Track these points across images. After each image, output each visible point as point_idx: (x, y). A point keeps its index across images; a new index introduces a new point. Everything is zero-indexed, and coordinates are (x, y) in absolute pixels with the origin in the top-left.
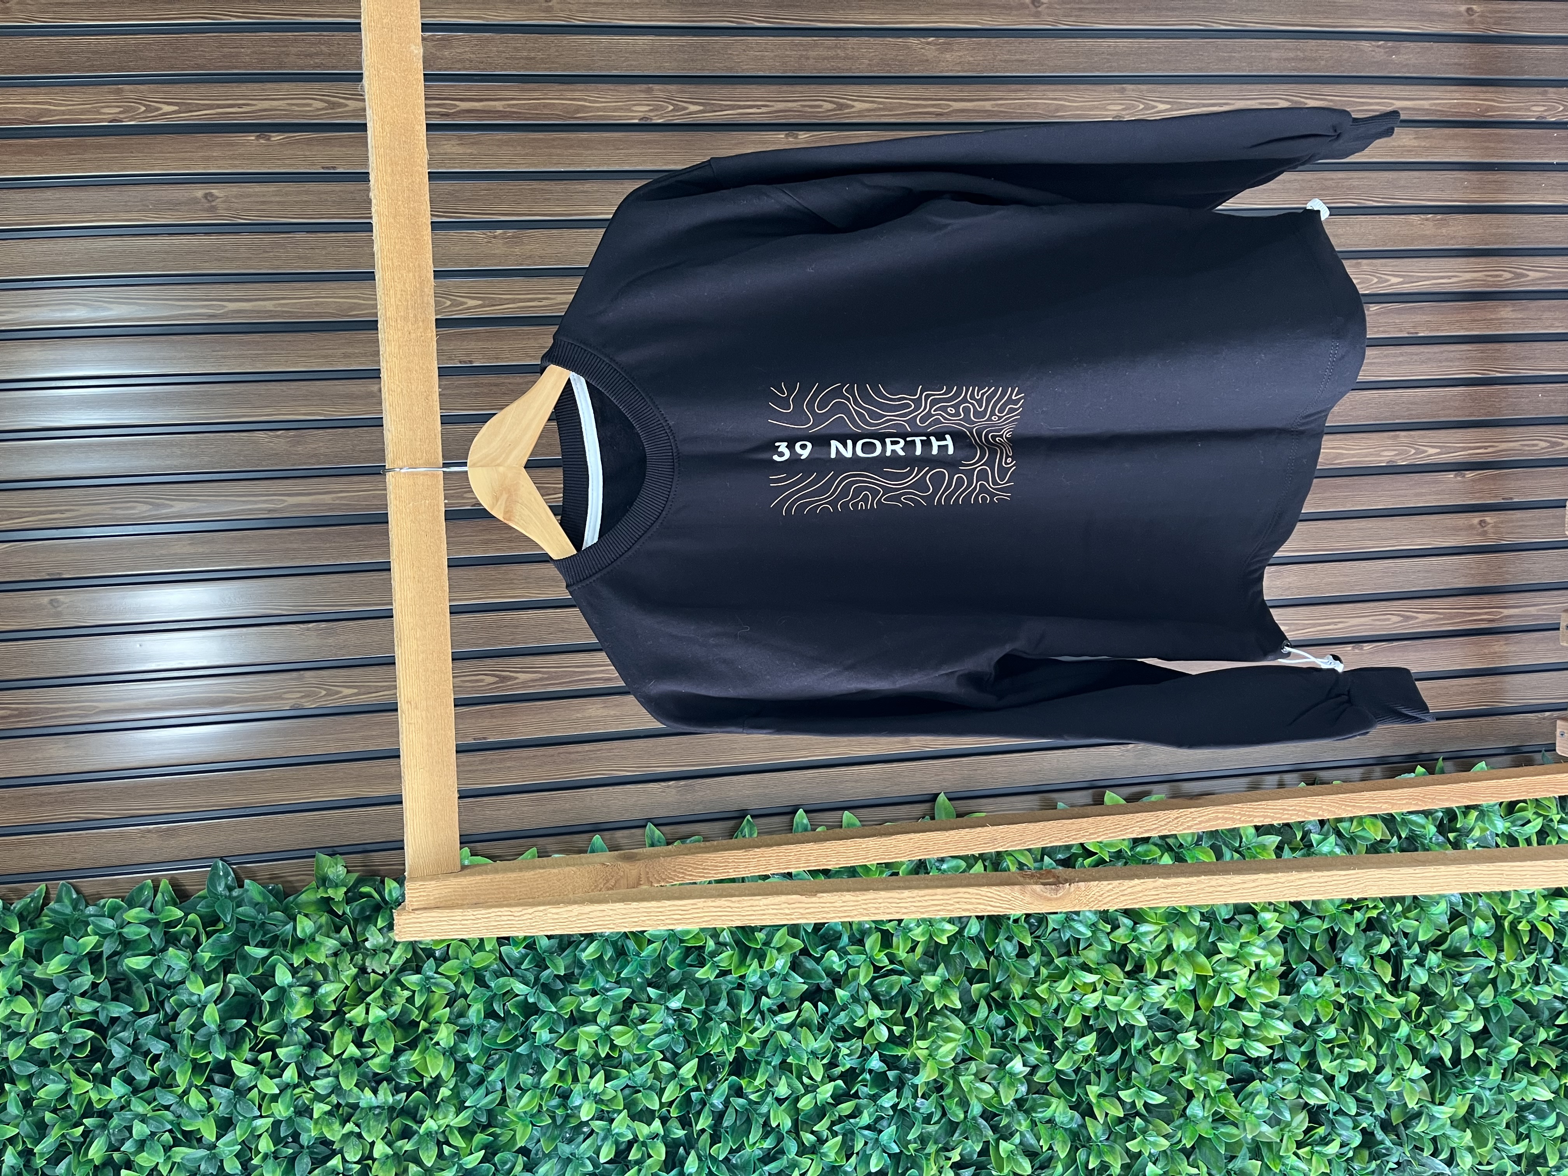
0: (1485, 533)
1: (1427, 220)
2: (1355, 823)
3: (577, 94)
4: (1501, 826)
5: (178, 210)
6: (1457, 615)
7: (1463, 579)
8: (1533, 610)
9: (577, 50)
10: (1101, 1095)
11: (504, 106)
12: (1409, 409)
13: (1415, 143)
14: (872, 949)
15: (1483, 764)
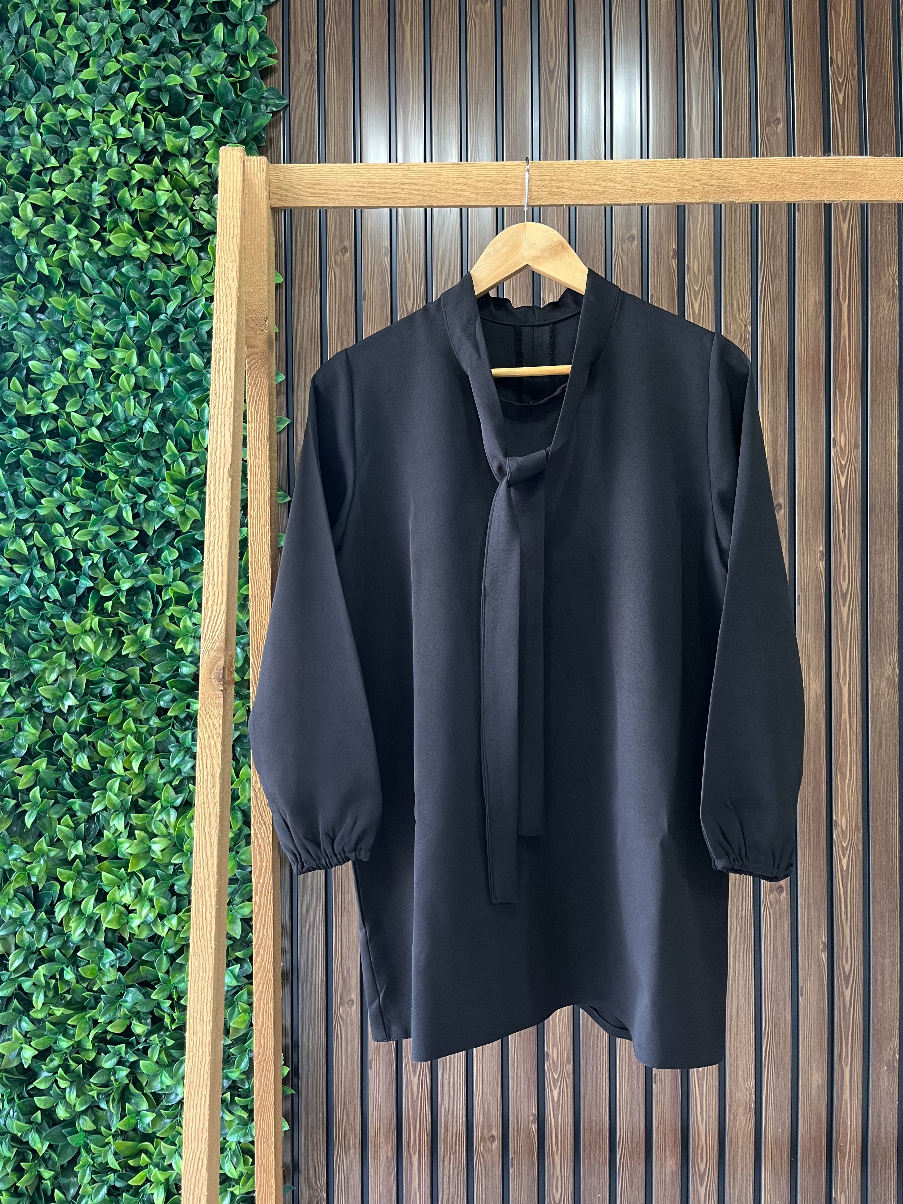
0: (484, 1140)
1: (750, 1094)
2: (246, 1006)
3: (853, 392)
4: (232, 1140)
5: (767, 100)
6: (415, 1115)
7: (445, 1119)
8: (415, 1184)
9: (887, 393)
10: (37, 772)
11: (844, 337)
12: (591, 1073)
13: (815, 1085)
14: (177, 586)
15: (287, 1127)
